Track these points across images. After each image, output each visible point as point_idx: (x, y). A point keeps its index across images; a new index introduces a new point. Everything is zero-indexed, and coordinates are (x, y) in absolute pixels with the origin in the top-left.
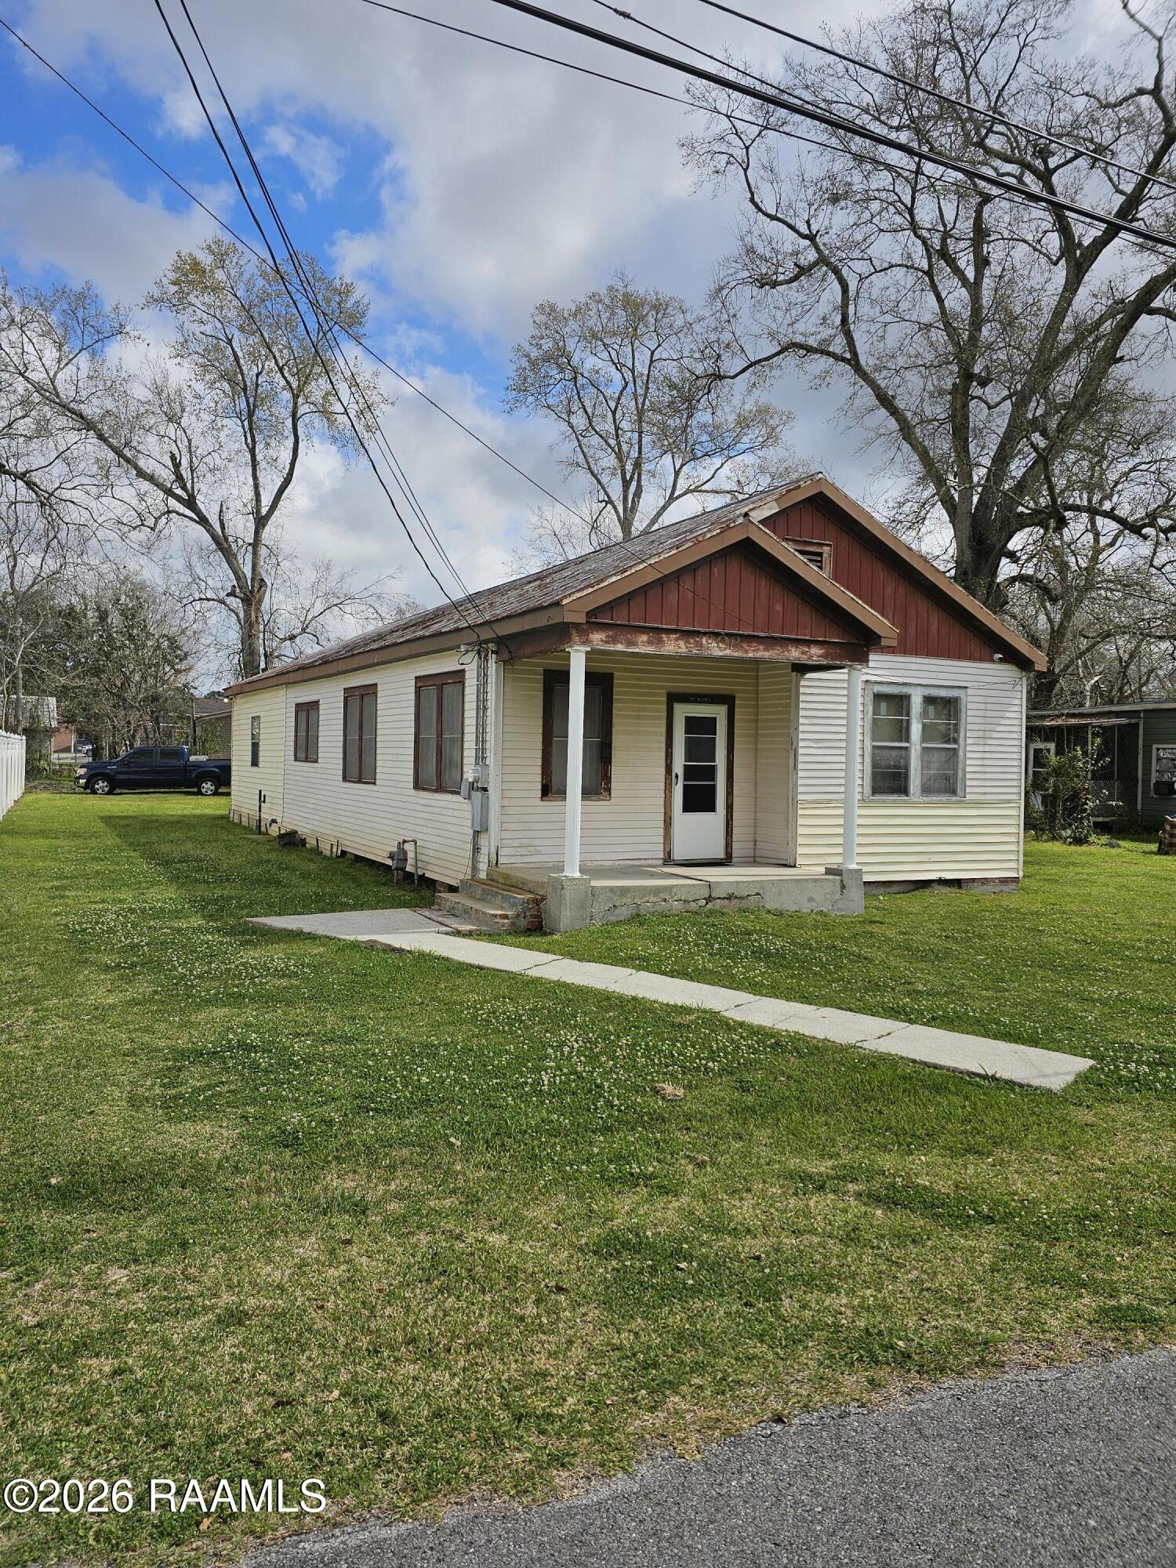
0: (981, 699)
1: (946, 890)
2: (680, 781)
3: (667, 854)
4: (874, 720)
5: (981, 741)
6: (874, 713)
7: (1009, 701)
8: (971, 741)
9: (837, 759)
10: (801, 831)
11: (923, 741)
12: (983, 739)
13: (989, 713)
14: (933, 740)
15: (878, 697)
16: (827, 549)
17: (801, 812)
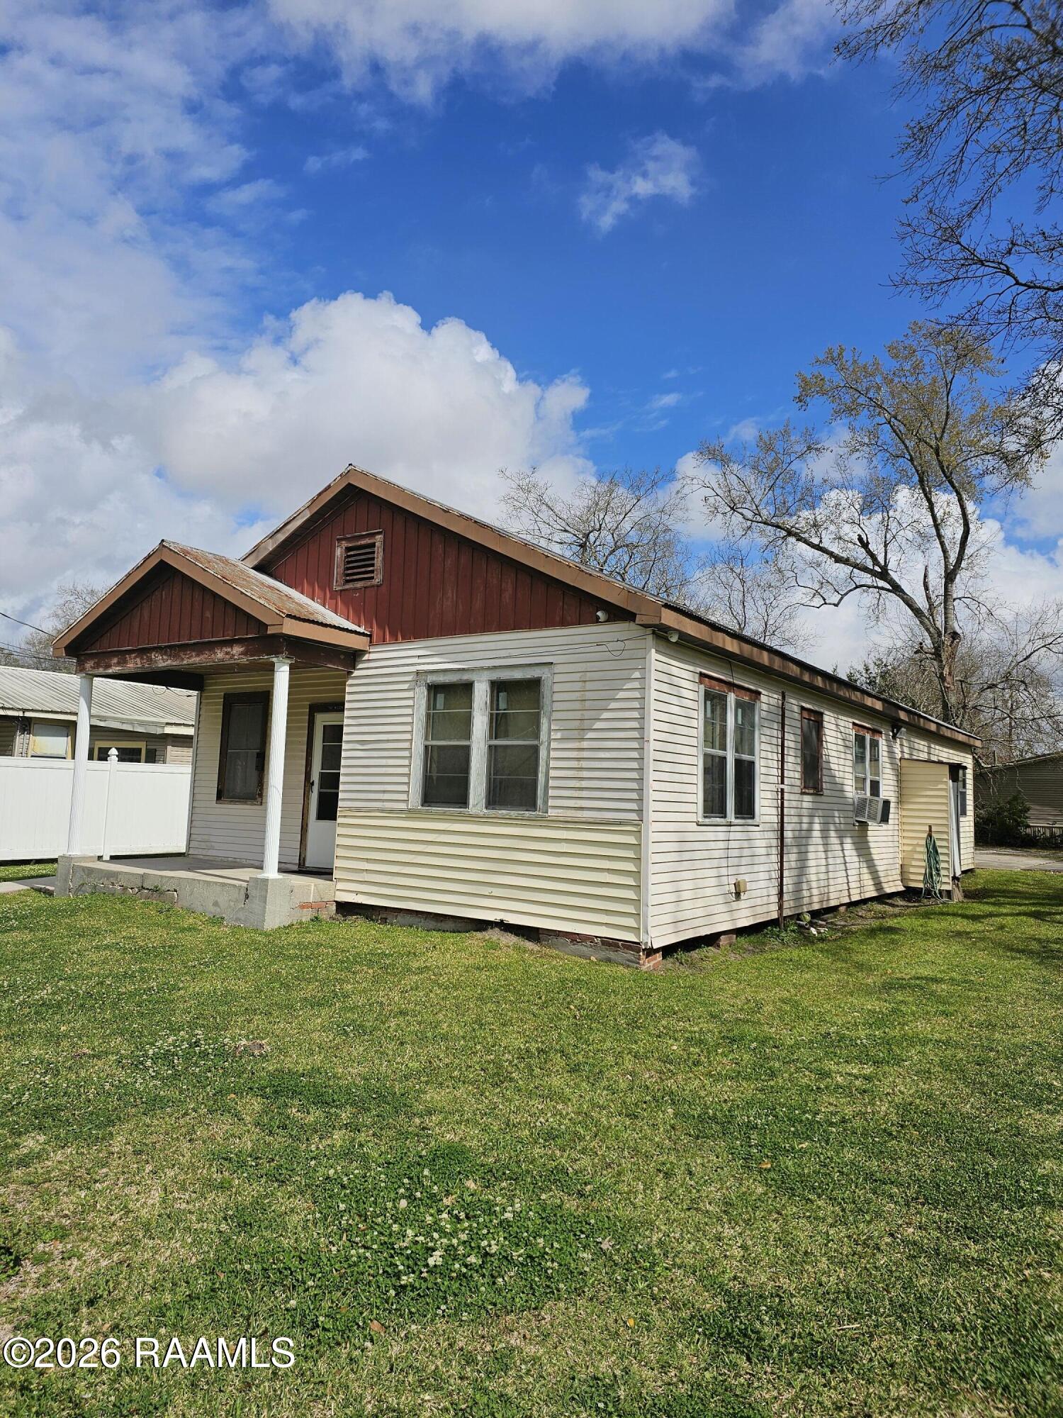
1: (511, 939)
2: (316, 788)
3: (302, 860)
4: (428, 715)
5: (575, 734)
6: (428, 708)
7: (625, 674)
8: (559, 735)
9: (383, 762)
10: (339, 841)
11: (491, 738)
12: (581, 731)
13: (589, 695)
14: (506, 736)
15: (434, 689)
16: (379, 537)
17: (339, 820)
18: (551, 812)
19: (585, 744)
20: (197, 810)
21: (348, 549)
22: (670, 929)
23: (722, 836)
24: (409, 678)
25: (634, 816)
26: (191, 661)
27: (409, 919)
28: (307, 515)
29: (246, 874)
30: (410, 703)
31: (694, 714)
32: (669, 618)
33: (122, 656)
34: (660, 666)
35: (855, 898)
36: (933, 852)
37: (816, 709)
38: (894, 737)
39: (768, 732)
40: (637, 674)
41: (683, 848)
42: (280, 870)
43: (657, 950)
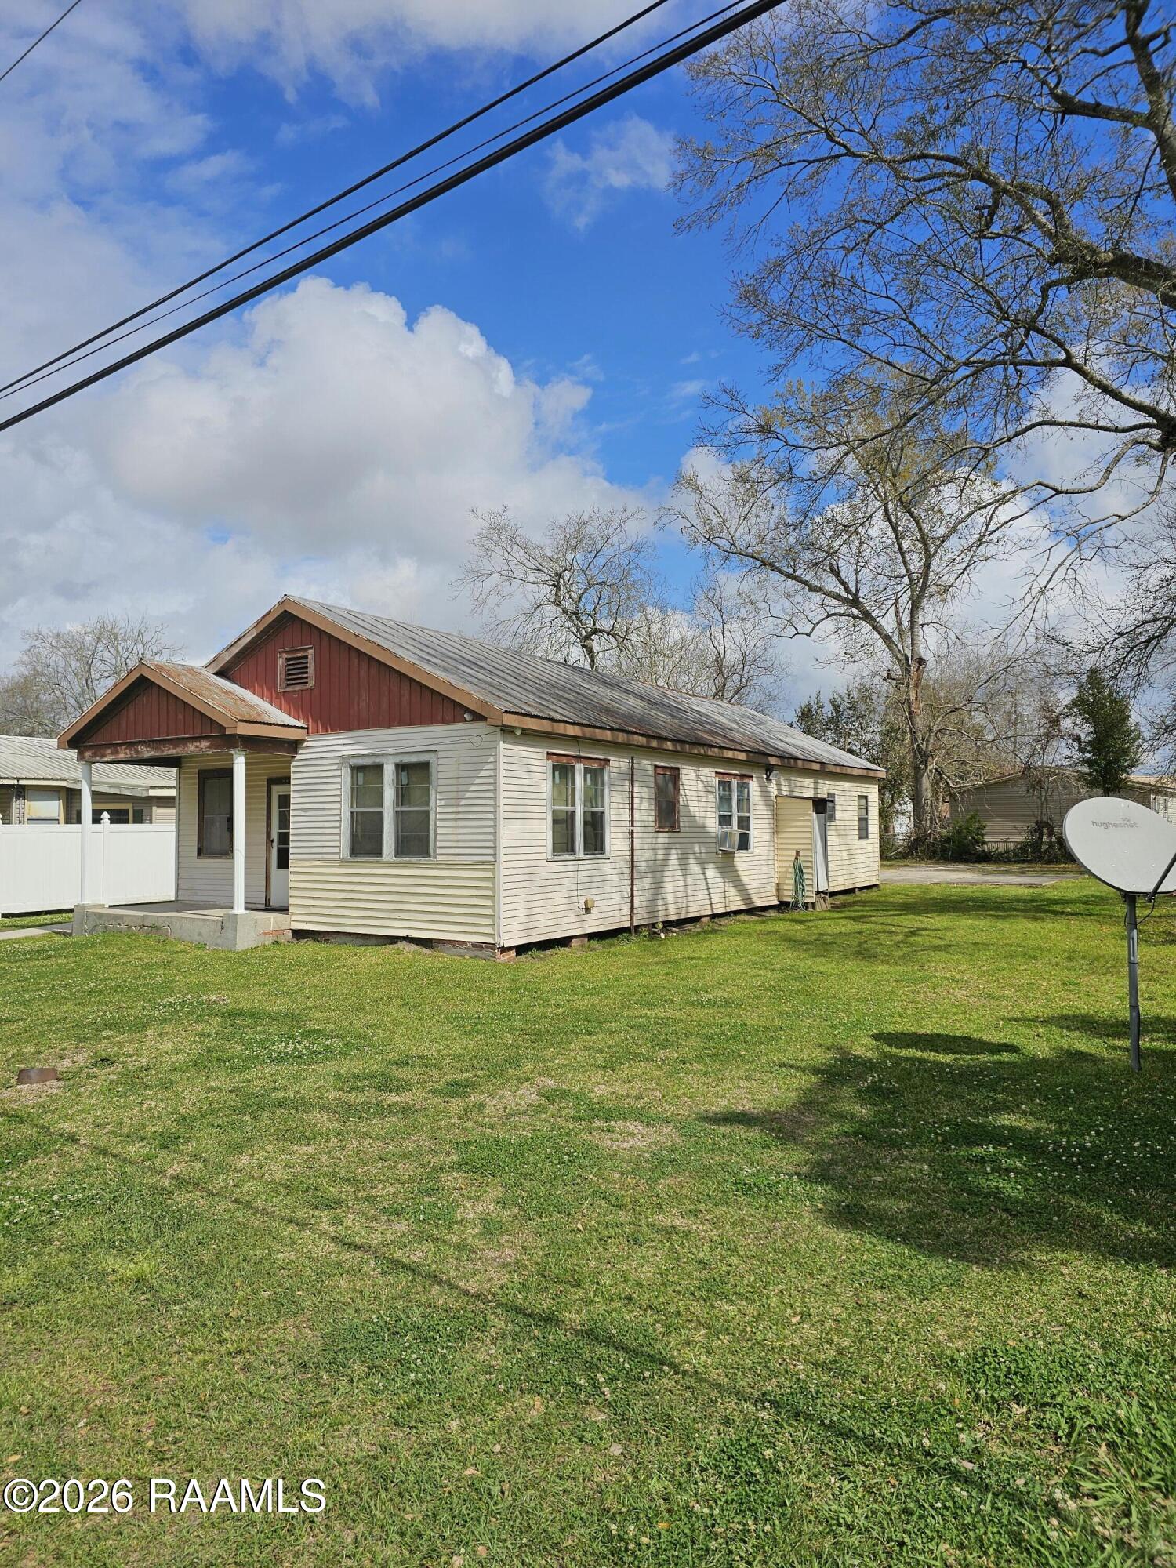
0: (453, 761)
1: (414, 947)
2: (275, 844)
3: (268, 900)
4: (352, 789)
5: (453, 802)
6: (353, 783)
7: (483, 759)
8: (443, 803)
9: (321, 825)
10: (292, 885)
11: (397, 805)
12: (456, 800)
13: (462, 774)
14: (410, 804)
15: (357, 769)
16: (311, 651)
17: (291, 869)
18: (439, 858)
19: (460, 809)
20: (182, 865)
21: (288, 660)
22: (523, 934)
23: (571, 868)
24: (337, 761)
25: (491, 858)
26: (170, 752)
27: (344, 939)
28: (254, 633)
29: (220, 912)
30: (338, 779)
31: (544, 783)
32: (509, 720)
33: (115, 747)
34: (509, 753)
35: (719, 910)
36: (799, 871)
37: (672, 765)
38: (768, 778)
39: (619, 788)
40: (492, 759)
41: (533, 877)
42: (246, 909)
43: (510, 948)
